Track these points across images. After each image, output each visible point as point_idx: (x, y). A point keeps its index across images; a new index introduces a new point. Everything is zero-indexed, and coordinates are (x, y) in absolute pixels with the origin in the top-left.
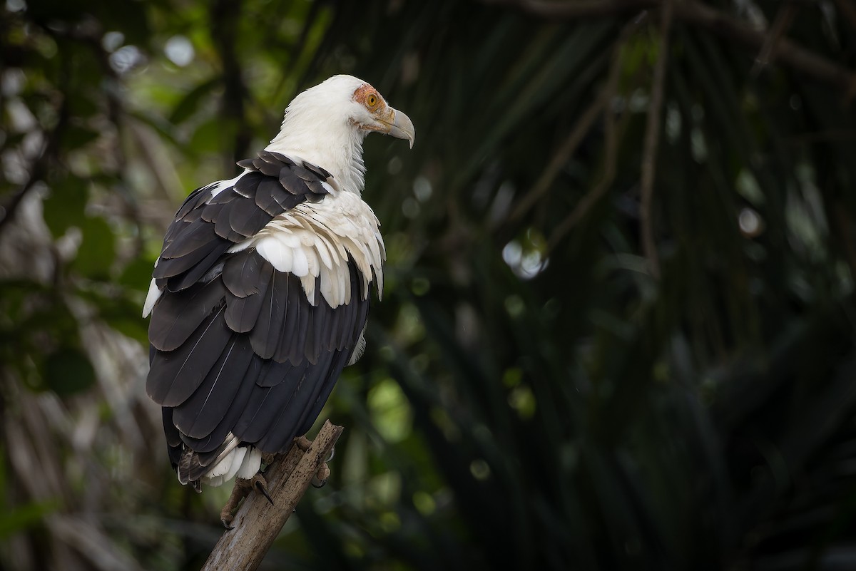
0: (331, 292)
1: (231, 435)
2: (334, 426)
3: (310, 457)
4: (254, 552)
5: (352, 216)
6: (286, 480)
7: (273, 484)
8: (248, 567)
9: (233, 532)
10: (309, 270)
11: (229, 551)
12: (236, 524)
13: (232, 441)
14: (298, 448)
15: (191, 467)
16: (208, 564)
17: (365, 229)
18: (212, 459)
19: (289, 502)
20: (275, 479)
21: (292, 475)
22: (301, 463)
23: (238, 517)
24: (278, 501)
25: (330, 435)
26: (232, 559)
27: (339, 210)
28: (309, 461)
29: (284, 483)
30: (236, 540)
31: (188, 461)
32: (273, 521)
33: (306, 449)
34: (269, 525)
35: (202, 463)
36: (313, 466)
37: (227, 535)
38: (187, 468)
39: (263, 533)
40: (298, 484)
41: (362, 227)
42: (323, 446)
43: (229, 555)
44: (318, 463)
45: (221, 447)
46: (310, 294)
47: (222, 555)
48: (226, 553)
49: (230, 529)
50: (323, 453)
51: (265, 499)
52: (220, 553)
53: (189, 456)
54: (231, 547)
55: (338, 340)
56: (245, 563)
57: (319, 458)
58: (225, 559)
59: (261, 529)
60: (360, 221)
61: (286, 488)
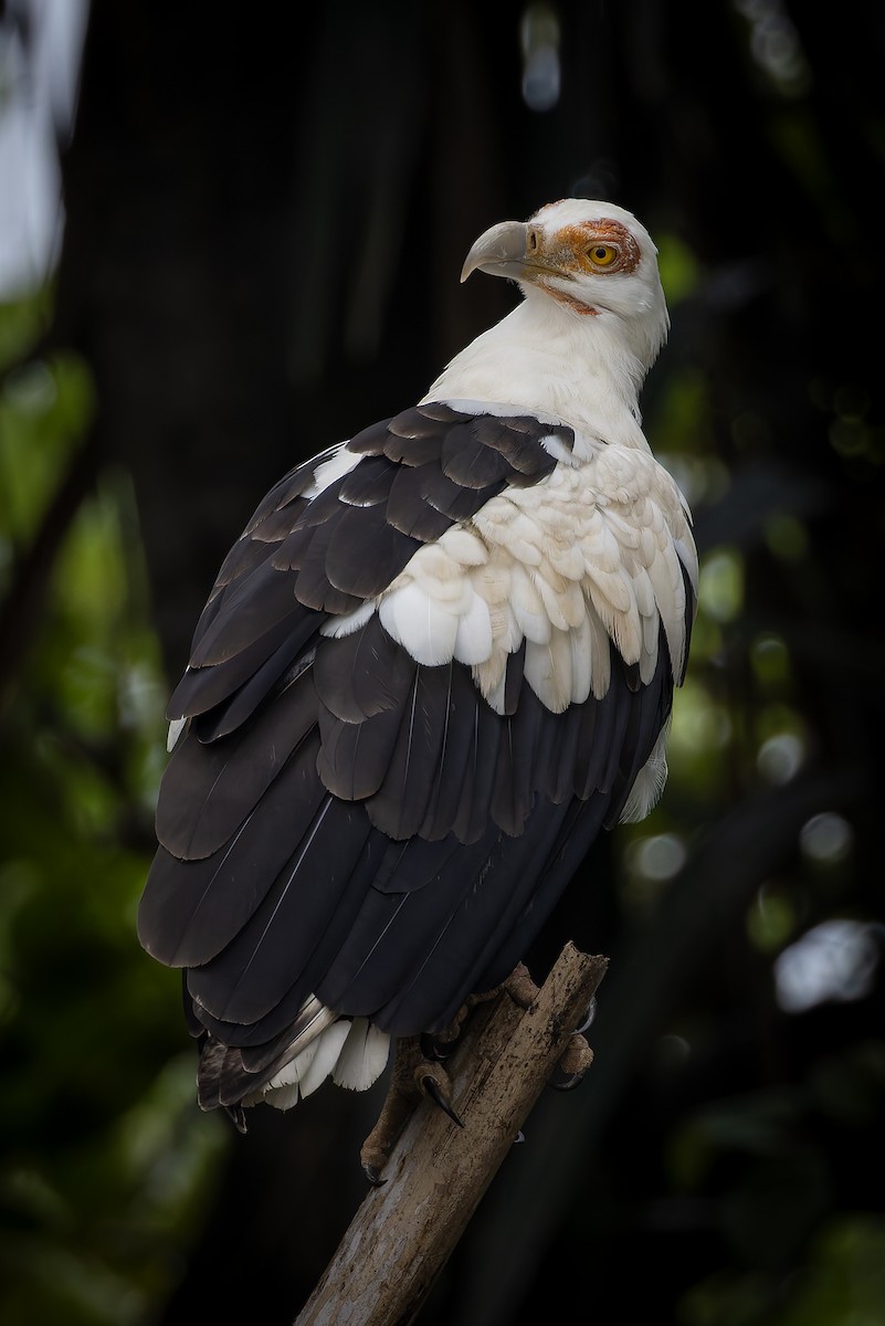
0: (551, 677)
1: (312, 1003)
2: (582, 956)
3: (534, 1024)
4: (425, 1232)
5: (617, 504)
6: (488, 1073)
7: (462, 1083)
8: (416, 1265)
9: (384, 1189)
10: (493, 640)
11: (375, 1232)
12: (389, 1174)
13: (316, 1014)
14: (512, 1005)
15: (223, 1075)
16: (337, 1260)
17: (647, 532)
18: (272, 1057)
19: (497, 1123)
20: (466, 1073)
21: (499, 1063)
22: (516, 1037)
23: (395, 1157)
24: (471, 1121)
25: (577, 975)
26: (381, 1248)
27: (587, 495)
28: (533, 1032)
29: (483, 1083)
30: (389, 1205)
31: (218, 1063)
32: (464, 1162)
33: (527, 1006)
34: (455, 1172)
35: (248, 1068)
36: (543, 1044)
37: (374, 1194)
38: (216, 1076)
39: (445, 1190)
40: (512, 1083)
41: (639, 528)
42: (562, 999)
43: (375, 1240)
44: (555, 1036)
45: (292, 1030)
46: (492, 692)
47: (363, 1240)
48: (369, 1235)
49: (379, 1184)
50: (566, 1013)
51: (446, 1120)
52: (359, 1236)
53: (219, 1051)
54: (379, 1223)
55: (579, 776)
56: (407, 1256)
57: (556, 1026)
58: (367, 1249)
59: (442, 1182)
60: (639, 514)
61: (489, 1092)
